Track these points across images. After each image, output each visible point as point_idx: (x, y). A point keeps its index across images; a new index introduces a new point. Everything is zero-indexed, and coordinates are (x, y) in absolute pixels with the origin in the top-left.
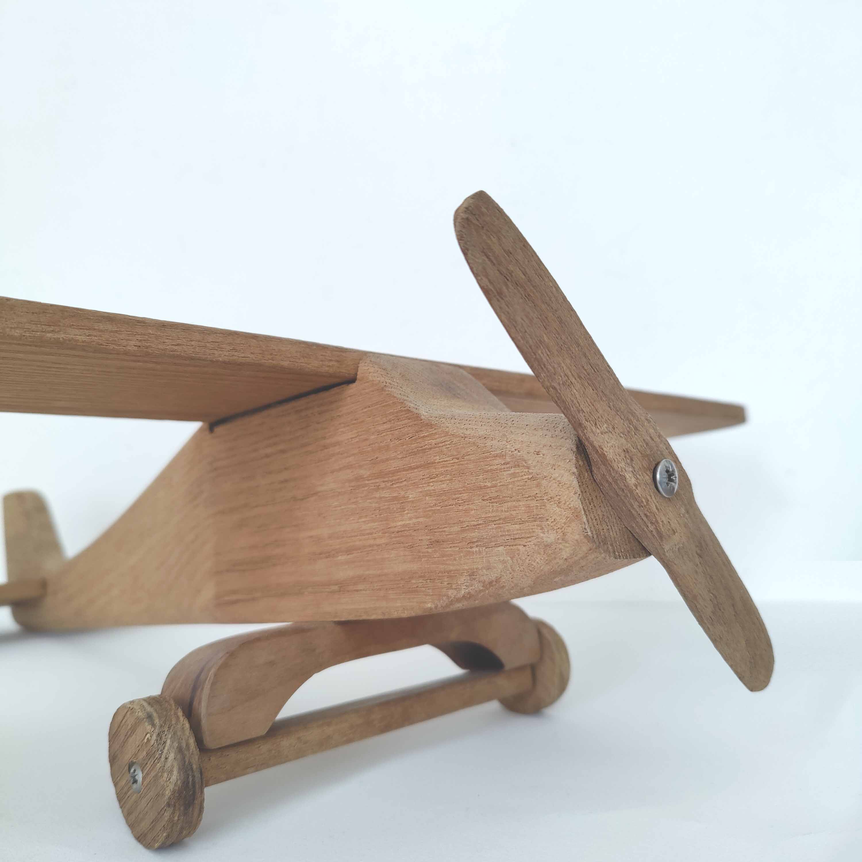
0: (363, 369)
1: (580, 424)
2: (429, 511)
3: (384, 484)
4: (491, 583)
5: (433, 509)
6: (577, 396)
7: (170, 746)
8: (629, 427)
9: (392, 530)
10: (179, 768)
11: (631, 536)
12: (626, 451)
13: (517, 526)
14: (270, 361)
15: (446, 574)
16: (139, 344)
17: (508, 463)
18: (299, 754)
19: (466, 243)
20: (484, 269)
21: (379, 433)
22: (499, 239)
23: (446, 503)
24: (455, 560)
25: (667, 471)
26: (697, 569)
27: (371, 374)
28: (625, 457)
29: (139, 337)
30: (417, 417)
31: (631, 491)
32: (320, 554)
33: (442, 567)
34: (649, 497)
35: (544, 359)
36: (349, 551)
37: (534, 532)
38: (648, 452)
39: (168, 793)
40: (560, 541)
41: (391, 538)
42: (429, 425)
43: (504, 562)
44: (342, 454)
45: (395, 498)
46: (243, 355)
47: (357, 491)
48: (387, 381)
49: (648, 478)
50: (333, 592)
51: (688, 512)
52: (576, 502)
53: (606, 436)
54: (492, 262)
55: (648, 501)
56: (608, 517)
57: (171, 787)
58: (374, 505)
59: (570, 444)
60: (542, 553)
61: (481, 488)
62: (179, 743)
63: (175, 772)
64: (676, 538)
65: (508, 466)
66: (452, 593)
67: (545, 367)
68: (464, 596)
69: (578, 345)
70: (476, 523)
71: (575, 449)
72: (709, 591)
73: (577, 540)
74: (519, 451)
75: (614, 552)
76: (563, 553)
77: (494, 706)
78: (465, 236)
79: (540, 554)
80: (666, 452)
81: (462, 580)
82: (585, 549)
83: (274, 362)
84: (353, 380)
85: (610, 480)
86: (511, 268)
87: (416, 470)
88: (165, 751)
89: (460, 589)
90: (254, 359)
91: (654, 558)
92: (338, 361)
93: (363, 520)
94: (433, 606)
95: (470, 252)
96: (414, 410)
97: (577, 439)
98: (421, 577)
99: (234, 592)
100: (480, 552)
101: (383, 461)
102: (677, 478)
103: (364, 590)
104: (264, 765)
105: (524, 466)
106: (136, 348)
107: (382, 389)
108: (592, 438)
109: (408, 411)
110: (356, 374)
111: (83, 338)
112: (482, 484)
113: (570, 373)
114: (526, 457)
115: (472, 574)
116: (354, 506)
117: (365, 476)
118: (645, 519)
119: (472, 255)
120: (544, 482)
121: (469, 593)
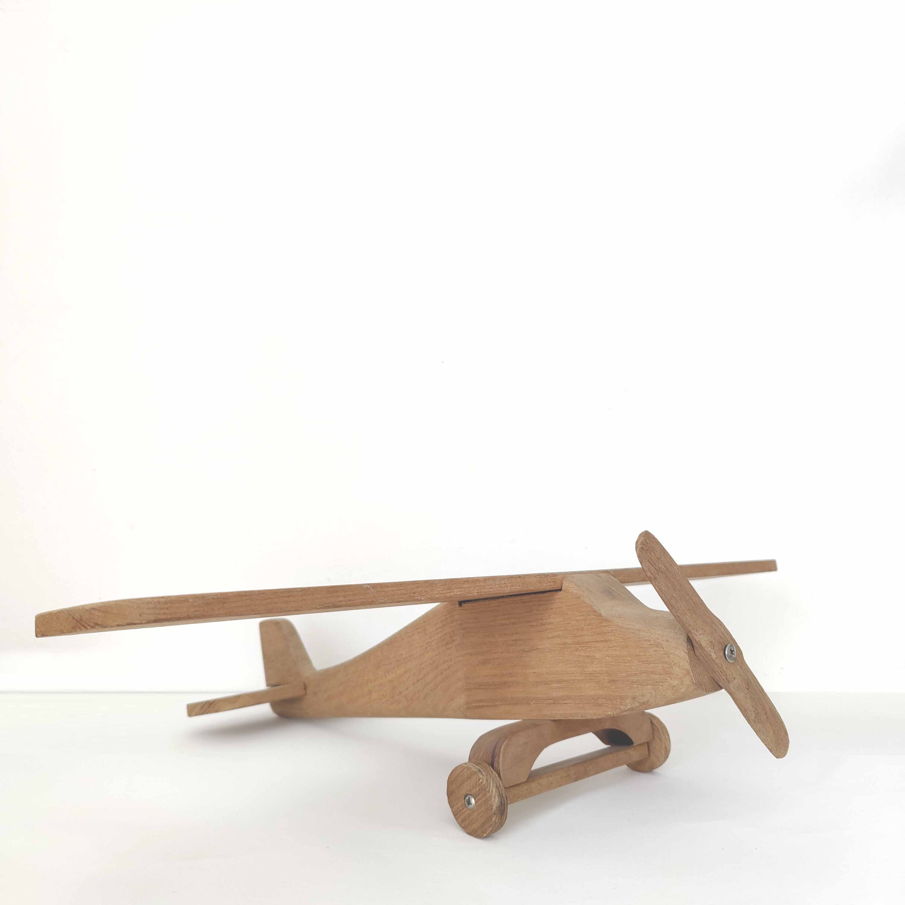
0: (565, 585)
1: (690, 632)
2: (609, 664)
3: (580, 648)
4: (644, 703)
5: (610, 663)
6: (689, 619)
7: (493, 785)
8: (712, 630)
9: (585, 673)
10: (498, 796)
11: (713, 680)
12: (711, 642)
13: (658, 676)
14: (526, 588)
15: (619, 697)
16: (477, 591)
17: (652, 645)
18: (540, 791)
19: (641, 559)
20: (649, 569)
21: (577, 621)
22: (654, 553)
23: (618, 661)
24: (624, 690)
25: (731, 650)
26: (747, 696)
27: (571, 588)
28: (711, 645)
29: (477, 588)
30: (600, 615)
31: (714, 661)
32: (542, 682)
33: (617, 693)
34: (722, 664)
35: (674, 604)
36: (559, 682)
37: (666, 679)
38: (721, 641)
39: (494, 808)
40: (680, 685)
41: (586, 677)
42: (606, 620)
43: (651, 693)
44: (553, 629)
45: (587, 656)
46: (515, 588)
47: (564, 650)
48: (581, 593)
49: (722, 654)
50: (550, 704)
51: (741, 668)
52: (687, 666)
53: (701, 636)
54: (652, 565)
55: (722, 665)
56: (702, 672)
57: (496, 805)
58: (575, 659)
59: (683, 638)
60: (671, 690)
61: (637, 655)
62: (496, 784)
63: (497, 798)
64: (736, 681)
65: (652, 646)
66: (623, 707)
67: (674, 607)
68: (629, 709)
69: (688, 594)
70: (635, 673)
71: (686, 641)
72: (753, 707)
73: (688, 684)
74: (658, 639)
75: (706, 689)
76: (682, 690)
77: (625, 767)
78: (641, 555)
79: (670, 690)
80: (729, 639)
81: (628, 701)
82: (692, 688)
83: (528, 588)
84: (560, 590)
85: (703, 655)
86: (660, 565)
87: (600, 643)
88: (491, 788)
89: (627, 706)
90: (520, 588)
91: (724, 690)
92: (553, 582)
93: (568, 666)
94: (612, 713)
95: (643, 562)
96: (597, 611)
97: (687, 636)
98: (604, 698)
99: (481, 701)
100: (638, 688)
101: (579, 636)
102: (736, 653)
103: (569, 703)
104: (525, 796)
105: (661, 647)
106: (477, 594)
107: (578, 598)
108: (695, 636)
109: (594, 611)
110: (562, 587)
111: (458, 593)
112: (638, 654)
113: (685, 609)
114: (661, 643)
115: (634, 698)
116: (562, 658)
117: (569, 643)
118: (720, 673)
119: (644, 563)
120: (671, 656)
121: (632, 708)
